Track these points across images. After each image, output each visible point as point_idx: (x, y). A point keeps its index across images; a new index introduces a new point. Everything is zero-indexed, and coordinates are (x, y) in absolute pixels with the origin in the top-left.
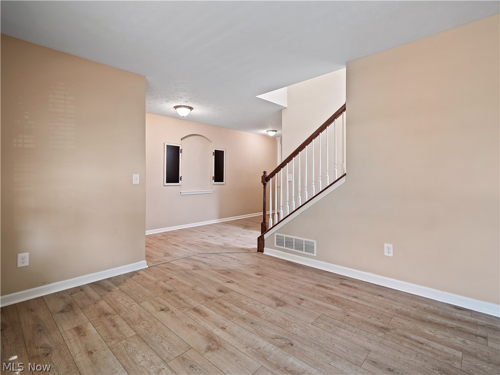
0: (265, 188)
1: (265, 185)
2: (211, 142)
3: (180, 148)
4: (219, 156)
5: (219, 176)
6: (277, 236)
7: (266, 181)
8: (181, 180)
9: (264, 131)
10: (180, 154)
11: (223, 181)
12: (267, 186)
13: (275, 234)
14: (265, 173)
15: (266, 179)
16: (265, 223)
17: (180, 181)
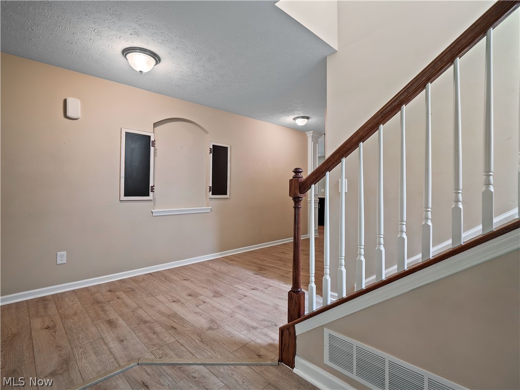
0: (296, 208)
1: (297, 200)
2: (207, 132)
3: (152, 139)
4: (220, 155)
5: (219, 186)
6: (331, 336)
7: (301, 193)
8: (152, 191)
9: (289, 119)
10: (152, 149)
11: (226, 194)
12: (302, 204)
13: (327, 332)
14: (297, 171)
15: (299, 186)
16: (297, 292)
17: (151, 193)
